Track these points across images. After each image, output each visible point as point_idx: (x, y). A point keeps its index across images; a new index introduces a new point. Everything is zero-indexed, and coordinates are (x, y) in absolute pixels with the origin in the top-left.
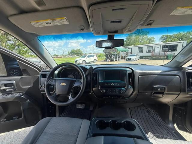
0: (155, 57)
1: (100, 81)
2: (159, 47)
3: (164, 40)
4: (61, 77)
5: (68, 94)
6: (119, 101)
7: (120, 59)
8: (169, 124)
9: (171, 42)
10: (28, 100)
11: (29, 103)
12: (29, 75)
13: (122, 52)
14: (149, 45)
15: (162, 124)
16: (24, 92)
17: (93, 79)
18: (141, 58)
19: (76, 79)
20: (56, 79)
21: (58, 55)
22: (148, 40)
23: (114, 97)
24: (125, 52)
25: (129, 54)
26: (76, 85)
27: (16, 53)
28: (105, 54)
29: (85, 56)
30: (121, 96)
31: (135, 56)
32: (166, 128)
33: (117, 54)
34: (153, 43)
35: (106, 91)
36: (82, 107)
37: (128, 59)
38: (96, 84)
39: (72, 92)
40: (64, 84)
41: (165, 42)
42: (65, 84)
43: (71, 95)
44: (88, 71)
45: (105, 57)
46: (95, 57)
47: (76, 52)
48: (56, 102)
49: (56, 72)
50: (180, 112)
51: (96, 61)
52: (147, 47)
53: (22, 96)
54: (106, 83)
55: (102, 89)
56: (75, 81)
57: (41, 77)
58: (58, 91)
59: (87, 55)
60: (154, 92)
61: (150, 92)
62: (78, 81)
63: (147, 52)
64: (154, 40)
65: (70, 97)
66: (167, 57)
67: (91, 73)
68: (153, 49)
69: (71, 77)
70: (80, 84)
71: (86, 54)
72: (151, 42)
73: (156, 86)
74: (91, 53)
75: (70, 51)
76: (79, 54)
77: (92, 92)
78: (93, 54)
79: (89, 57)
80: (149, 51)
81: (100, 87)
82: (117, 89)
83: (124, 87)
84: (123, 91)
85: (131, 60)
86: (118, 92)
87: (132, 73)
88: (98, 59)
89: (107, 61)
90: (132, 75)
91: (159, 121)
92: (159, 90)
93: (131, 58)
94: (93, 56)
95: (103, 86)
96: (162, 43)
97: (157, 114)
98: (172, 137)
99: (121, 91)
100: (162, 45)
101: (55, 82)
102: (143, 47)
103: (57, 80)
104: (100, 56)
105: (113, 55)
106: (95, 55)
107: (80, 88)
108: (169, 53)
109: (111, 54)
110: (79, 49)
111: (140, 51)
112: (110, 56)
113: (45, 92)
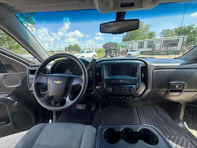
0: (155, 52)
1: (106, 77)
2: (160, 42)
3: (165, 35)
4: (56, 73)
5: (65, 95)
6: (128, 101)
7: (120, 55)
8: (179, 123)
9: (172, 37)
10: (16, 102)
11: (17, 105)
12: (16, 72)
13: (122, 47)
14: (149, 40)
15: (172, 123)
16: (11, 93)
17: (96, 74)
18: (142, 53)
19: (75, 75)
20: (47, 76)
21: (54, 51)
22: (149, 35)
23: (122, 97)
24: (126, 48)
25: (129, 50)
26: (75, 83)
27: (6, 48)
28: (104, 50)
29: (84, 52)
30: (130, 96)
31: (135, 51)
32: (176, 128)
33: (116, 50)
34: (153, 38)
35: (113, 89)
36: (83, 108)
37: (128, 54)
38: (101, 81)
39: (70, 93)
40: (58, 82)
41: (165, 37)
42: (61, 82)
43: (68, 96)
44: (90, 65)
45: (104, 53)
46: (94, 53)
47: (73, 48)
48: (48, 106)
49: (49, 67)
50: (192, 110)
51: (96, 57)
52: (148, 42)
53: (9, 98)
54: (113, 80)
55: (108, 88)
56: (74, 78)
57: (29, 74)
58: (51, 92)
59: (86, 51)
60: (171, 90)
61: (166, 90)
62: (78, 78)
63: (147, 48)
64: (155, 34)
65: (68, 99)
66: (168, 52)
67: (94, 68)
68: (154, 44)
69: (68, 73)
70: (81, 81)
71: (84, 49)
72: (152, 37)
73: (174, 82)
74: (89, 49)
75: (68, 46)
76: (77, 49)
77: (95, 90)
78: (92, 49)
79: (88, 52)
80: (149, 46)
81: (105, 85)
82: (126, 87)
83: (135, 84)
84: (134, 89)
85: (132, 56)
86: (127, 91)
87: (144, 67)
88: (98, 55)
89: (107, 57)
90: (145, 69)
91: (168, 120)
92: (177, 87)
93: (131, 54)
94: (92, 52)
95: (109, 83)
96: (163, 38)
97: (166, 112)
98: (185, 138)
99: (132, 89)
100: (162, 40)
101: (47, 80)
102: (143, 42)
103: (49, 78)
104: (99, 52)
105: (113, 51)
106: (94, 50)
107: (81, 87)
108: (170, 48)
109: (111, 49)
110: (77, 45)
111: (141, 46)
112: (110, 51)
113: (33, 92)
